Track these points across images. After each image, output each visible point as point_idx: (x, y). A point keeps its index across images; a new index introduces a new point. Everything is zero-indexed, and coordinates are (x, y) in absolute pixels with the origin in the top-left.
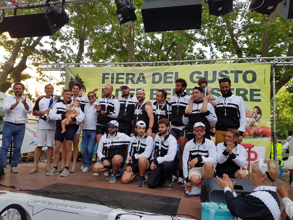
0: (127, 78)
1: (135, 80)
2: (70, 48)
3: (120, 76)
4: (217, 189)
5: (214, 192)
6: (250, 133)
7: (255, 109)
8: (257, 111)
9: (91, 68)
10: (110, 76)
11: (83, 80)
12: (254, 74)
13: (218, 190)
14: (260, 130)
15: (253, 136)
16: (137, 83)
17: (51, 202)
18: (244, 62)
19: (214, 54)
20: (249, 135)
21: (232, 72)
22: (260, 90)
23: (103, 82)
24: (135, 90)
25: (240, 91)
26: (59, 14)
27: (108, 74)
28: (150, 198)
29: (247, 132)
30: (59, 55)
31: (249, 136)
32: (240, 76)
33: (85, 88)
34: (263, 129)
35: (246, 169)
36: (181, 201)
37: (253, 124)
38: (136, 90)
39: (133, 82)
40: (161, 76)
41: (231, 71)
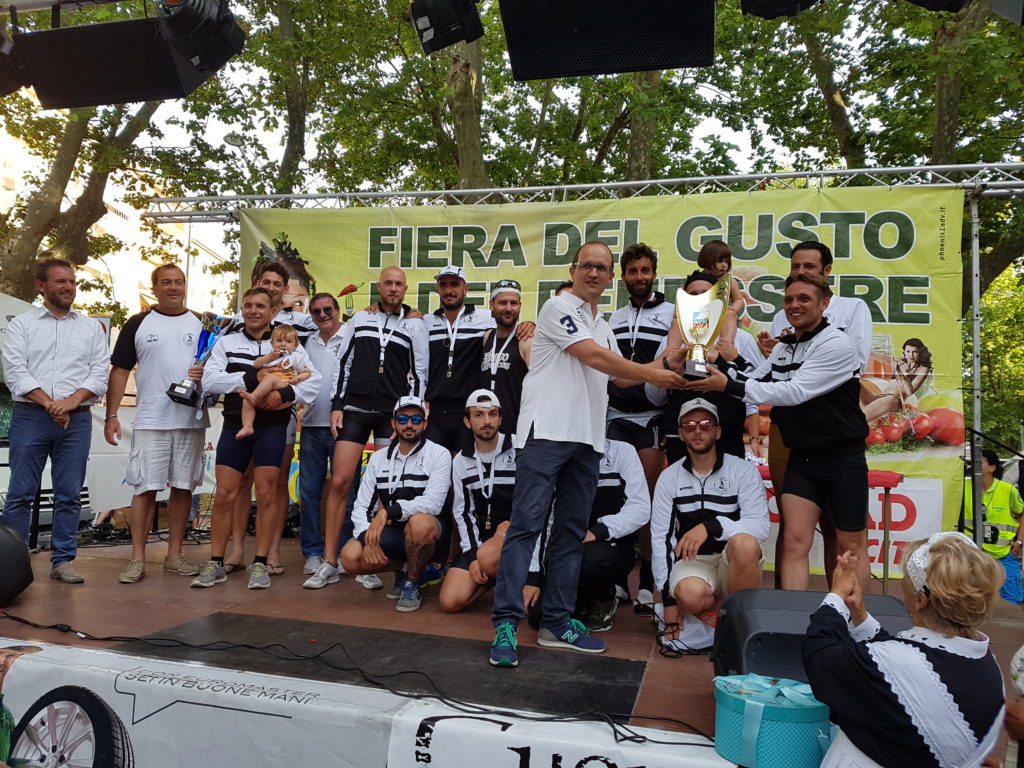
0: (458, 244)
1: (486, 251)
2: (256, 140)
3: (433, 239)
4: (771, 630)
5: (760, 640)
6: (890, 432)
7: (908, 348)
8: (915, 354)
9: (331, 213)
10: (396, 240)
11: (303, 256)
12: (904, 225)
13: (775, 634)
14: (926, 423)
15: (901, 442)
16: (493, 263)
17: (194, 680)
18: (870, 185)
19: (766, 155)
20: (886, 441)
21: (826, 218)
22: (924, 282)
23: (375, 261)
24: (484, 290)
25: (856, 286)
26: (209, 20)
27: (391, 232)
28: (535, 662)
29: (880, 431)
30: (220, 167)
31: (886, 444)
32: (856, 233)
33: (311, 283)
34: (934, 418)
35: (877, 560)
36: (647, 669)
37: (900, 403)
38: (488, 287)
39: (478, 260)
40: (576, 237)
41: (822, 214)
